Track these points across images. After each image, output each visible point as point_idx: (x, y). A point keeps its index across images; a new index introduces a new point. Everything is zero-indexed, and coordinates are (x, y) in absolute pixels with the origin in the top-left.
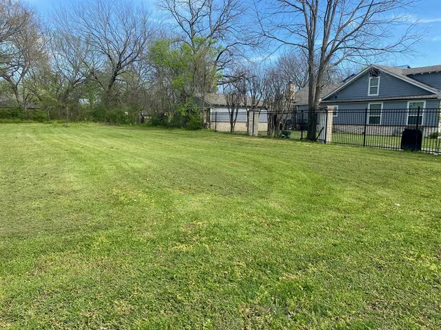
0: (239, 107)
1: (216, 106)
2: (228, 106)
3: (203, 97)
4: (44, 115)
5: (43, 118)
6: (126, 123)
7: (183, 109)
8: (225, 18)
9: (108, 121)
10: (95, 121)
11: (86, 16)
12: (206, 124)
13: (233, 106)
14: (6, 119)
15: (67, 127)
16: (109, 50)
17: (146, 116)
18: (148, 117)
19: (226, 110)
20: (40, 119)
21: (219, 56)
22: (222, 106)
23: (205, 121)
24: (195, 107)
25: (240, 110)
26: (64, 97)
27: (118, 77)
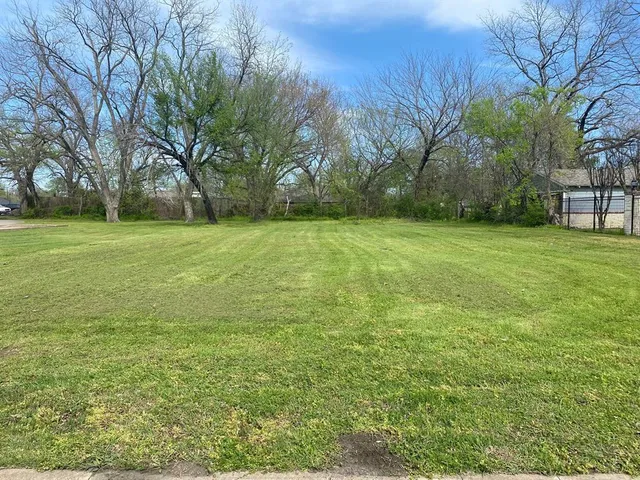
0: (614, 187)
1: (574, 188)
2: (594, 188)
3: (548, 176)
4: (340, 210)
5: (338, 214)
6: (439, 219)
7: (514, 196)
8: (601, 49)
9: (416, 216)
10: (398, 217)
11: (392, 80)
12: (552, 217)
13: (602, 187)
14: (301, 217)
15: (357, 224)
16: (420, 121)
17: (468, 207)
18: (470, 210)
19: (590, 194)
20: (335, 216)
21: (588, 110)
22: (585, 188)
23: (551, 212)
24: (533, 192)
25: (615, 194)
26: (364, 189)
27: (431, 157)
